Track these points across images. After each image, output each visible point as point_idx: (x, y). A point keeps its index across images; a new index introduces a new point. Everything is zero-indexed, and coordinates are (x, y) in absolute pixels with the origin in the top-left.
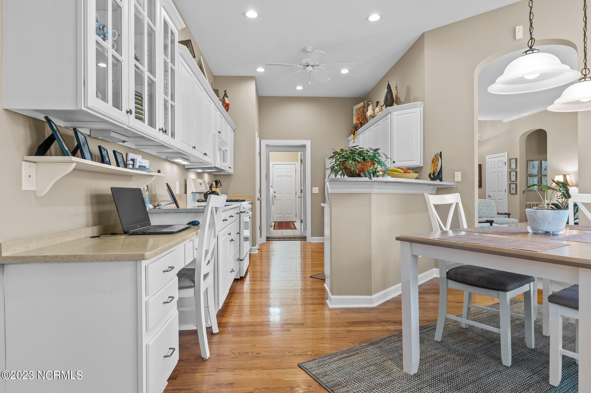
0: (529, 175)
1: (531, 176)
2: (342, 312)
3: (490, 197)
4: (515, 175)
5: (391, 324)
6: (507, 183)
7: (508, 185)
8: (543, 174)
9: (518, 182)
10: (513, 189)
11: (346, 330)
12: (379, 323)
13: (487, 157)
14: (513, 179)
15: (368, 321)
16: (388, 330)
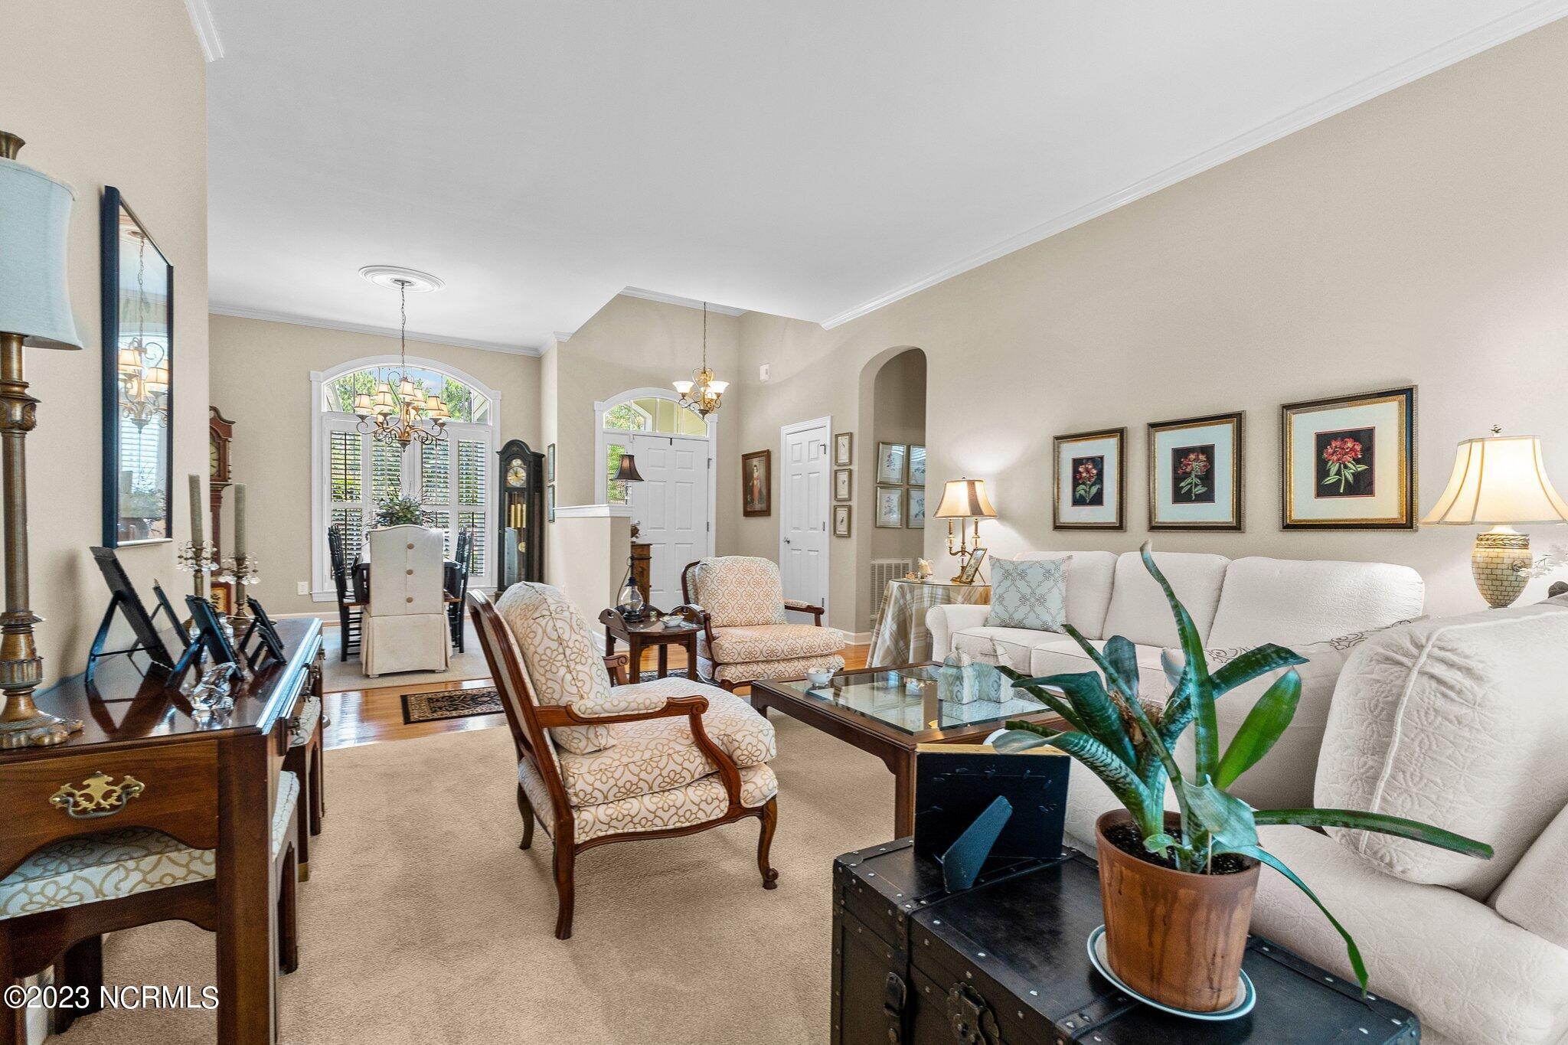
0: (880, 483)
1: (886, 485)
3: (788, 542)
4: (846, 483)
6: (828, 505)
7: (830, 508)
8: (913, 482)
9: (854, 503)
10: (842, 521)
13: (785, 429)
14: (843, 493)
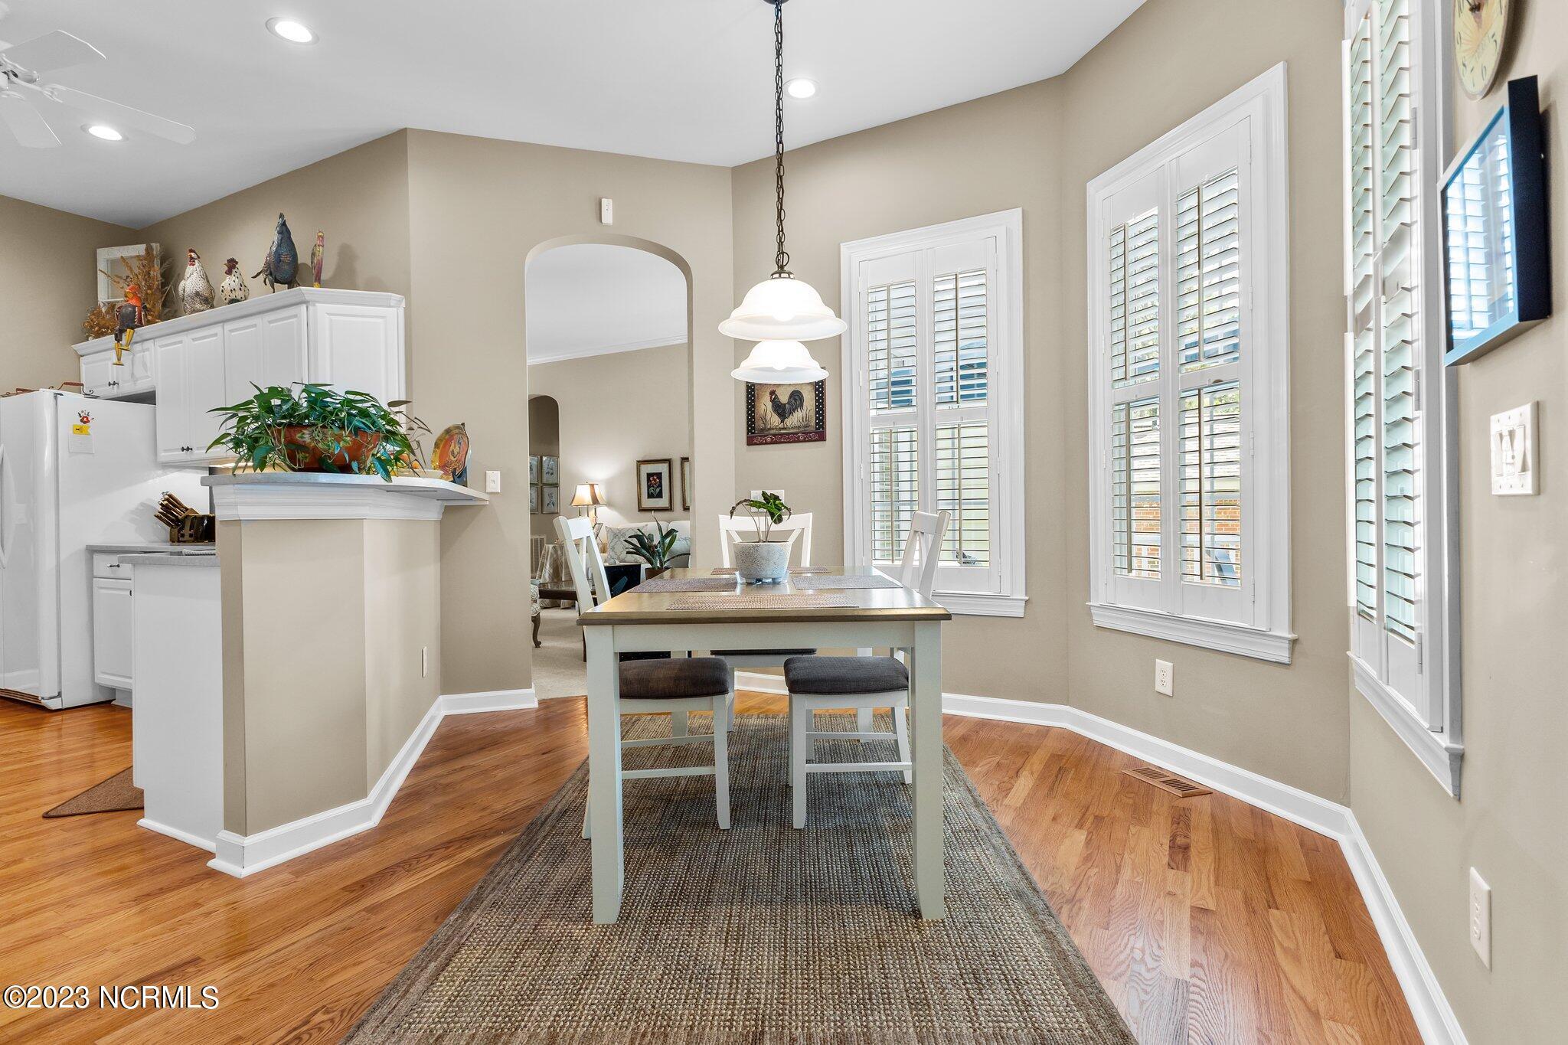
2: (297, 874)
5: (461, 847)
8: (545, 481)
11: (364, 910)
12: (430, 856)
15: (400, 863)
16: (469, 863)
